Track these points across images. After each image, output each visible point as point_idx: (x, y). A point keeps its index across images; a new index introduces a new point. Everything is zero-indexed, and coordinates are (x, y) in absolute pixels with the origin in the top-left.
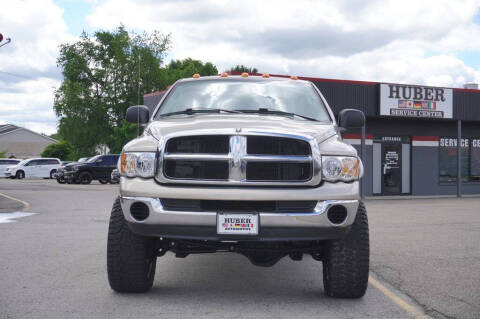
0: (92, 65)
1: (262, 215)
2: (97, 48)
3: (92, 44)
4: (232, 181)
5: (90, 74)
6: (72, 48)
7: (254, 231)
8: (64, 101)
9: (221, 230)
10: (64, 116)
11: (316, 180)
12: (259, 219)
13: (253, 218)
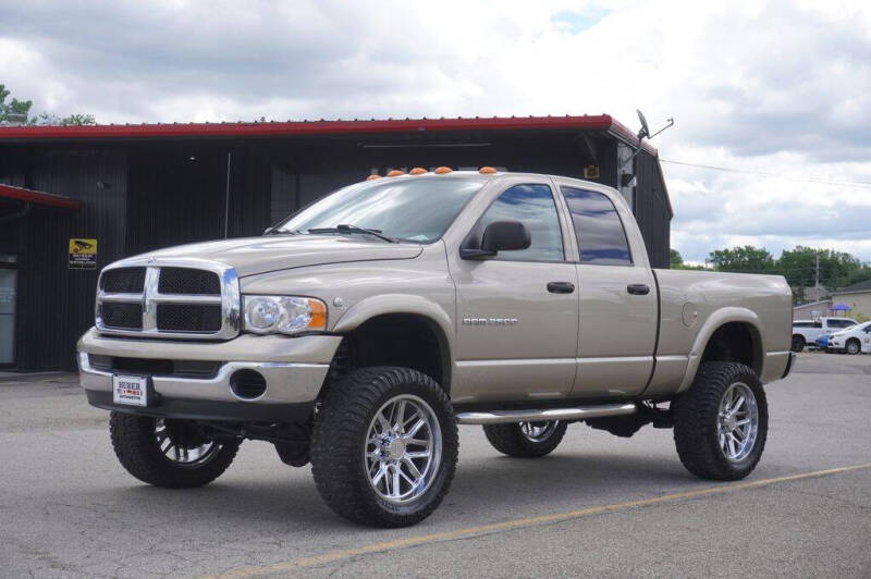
1: (155, 379)
4: (145, 332)
7: (143, 401)
9: (116, 397)
11: (226, 330)
12: (150, 385)
13: (143, 383)
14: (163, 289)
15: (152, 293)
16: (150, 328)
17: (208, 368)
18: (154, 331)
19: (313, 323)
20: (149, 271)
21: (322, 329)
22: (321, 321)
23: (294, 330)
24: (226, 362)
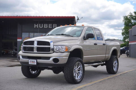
0: (133, 21)
1: (38, 60)
2: (134, 16)
3: (133, 15)
4: (34, 52)
5: (132, 24)
6: (127, 17)
7: (35, 64)
8: (124, 32)
9: (30, 63)
10: (125, 36)
11: (51, 52)
12: (37, 61)
13: (35, 61)
14: (38, 45)
15: (36, 45)
16: (35, 51)
17: (48, 58)
18: (36, 52)
19: (66, 50)
20: (35, 41)
21: (67, 51)
22: (67, 50)
23: (63, 51)
24: (52, 57)
